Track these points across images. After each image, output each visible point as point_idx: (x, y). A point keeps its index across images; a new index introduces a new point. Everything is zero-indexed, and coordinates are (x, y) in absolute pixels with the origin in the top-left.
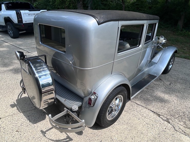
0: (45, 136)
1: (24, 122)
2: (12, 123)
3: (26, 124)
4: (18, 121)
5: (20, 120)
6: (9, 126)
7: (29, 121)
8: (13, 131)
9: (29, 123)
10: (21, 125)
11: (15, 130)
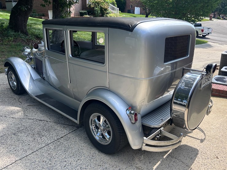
0: (205, 139)
1: (202, 158)
2: (212, 168)
3: (204, 155)
4: (206, 164)
5: (202, 164)
6: (218, 168)
7: (198, 155)
8: (220, 161)
9: (200, 154)
10: (208, 158)
11: (218, 159)
